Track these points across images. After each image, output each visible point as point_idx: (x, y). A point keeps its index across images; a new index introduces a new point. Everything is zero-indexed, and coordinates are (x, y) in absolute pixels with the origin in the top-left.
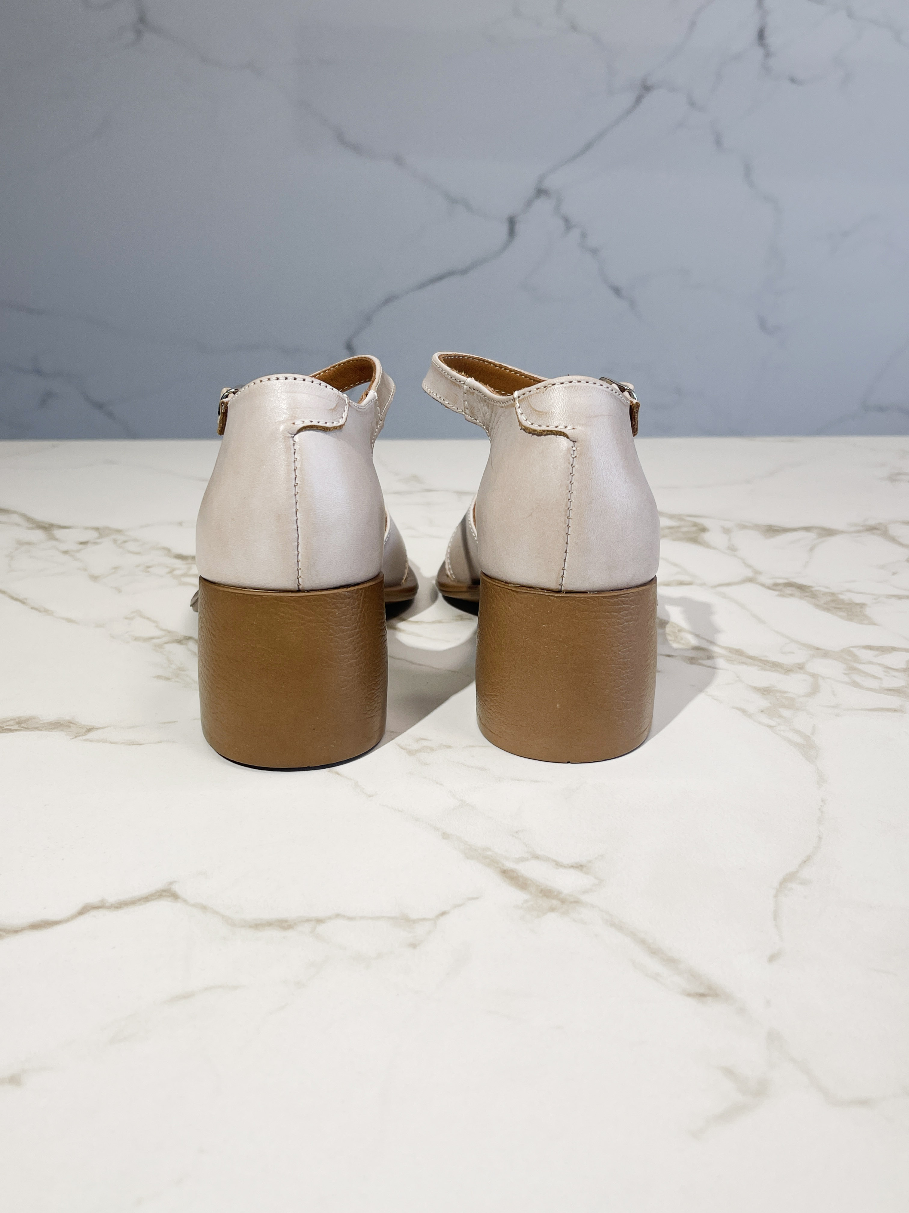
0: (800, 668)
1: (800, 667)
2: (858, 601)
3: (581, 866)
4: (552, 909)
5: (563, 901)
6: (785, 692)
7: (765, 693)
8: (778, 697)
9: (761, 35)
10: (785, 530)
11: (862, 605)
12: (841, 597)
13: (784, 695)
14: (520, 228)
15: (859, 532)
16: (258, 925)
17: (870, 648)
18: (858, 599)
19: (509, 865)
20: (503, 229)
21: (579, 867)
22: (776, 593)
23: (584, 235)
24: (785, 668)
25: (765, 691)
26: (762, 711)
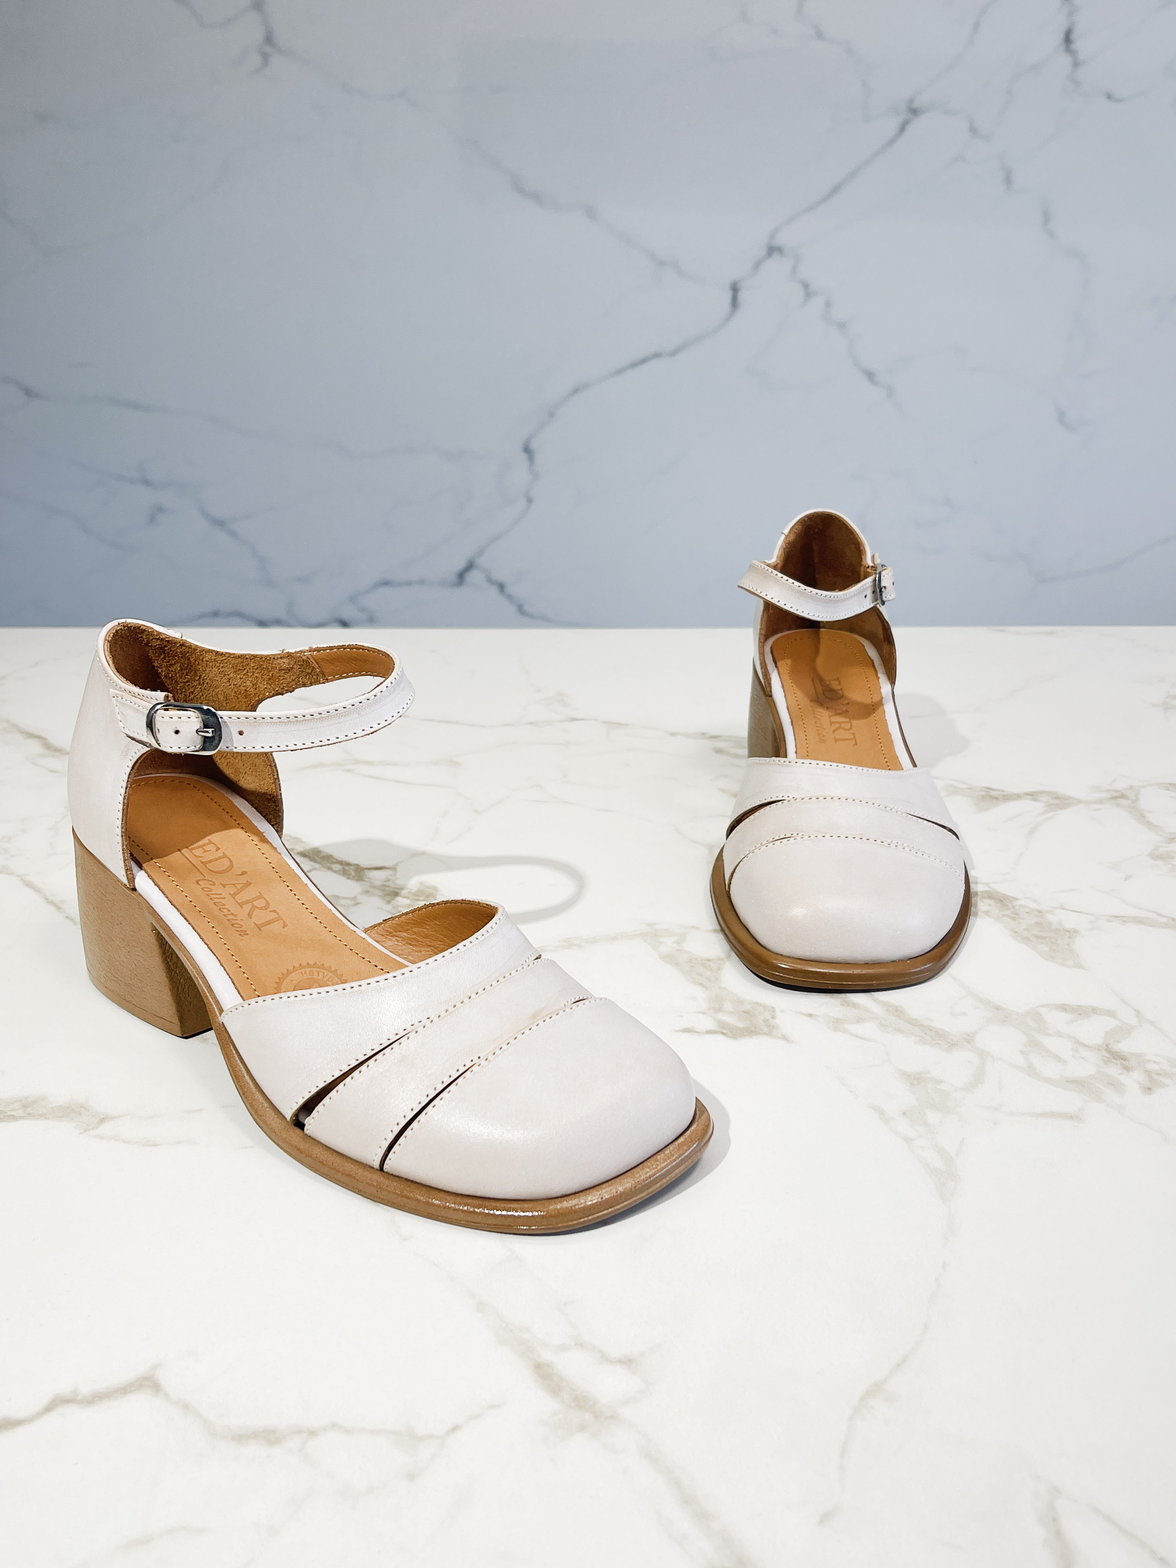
0: (968, 1042)
1: (969, 1039)
2: (1068, 926)
3: (630, 1360)
4: (582, 1428)
5: (597, 1416)
6: (940, 1082)
7: (915, 1082)
8: (929, 1091)
9: (1068, 38)
10: (1008, 797)
11: (1072, 933)
12: (1050, 917)
13: (938, 1087)
14: (745, 296)
15: (1100, 801)
16: (242, 1437)
17: (1064, 1008)
18: (1070, 921)
19: (547, 1356)
20: (724, 298)
21: (627, 1362)
23: (828, 305)
24: (949, 1040)
25: (915, 1080)
26: (904, 1113)
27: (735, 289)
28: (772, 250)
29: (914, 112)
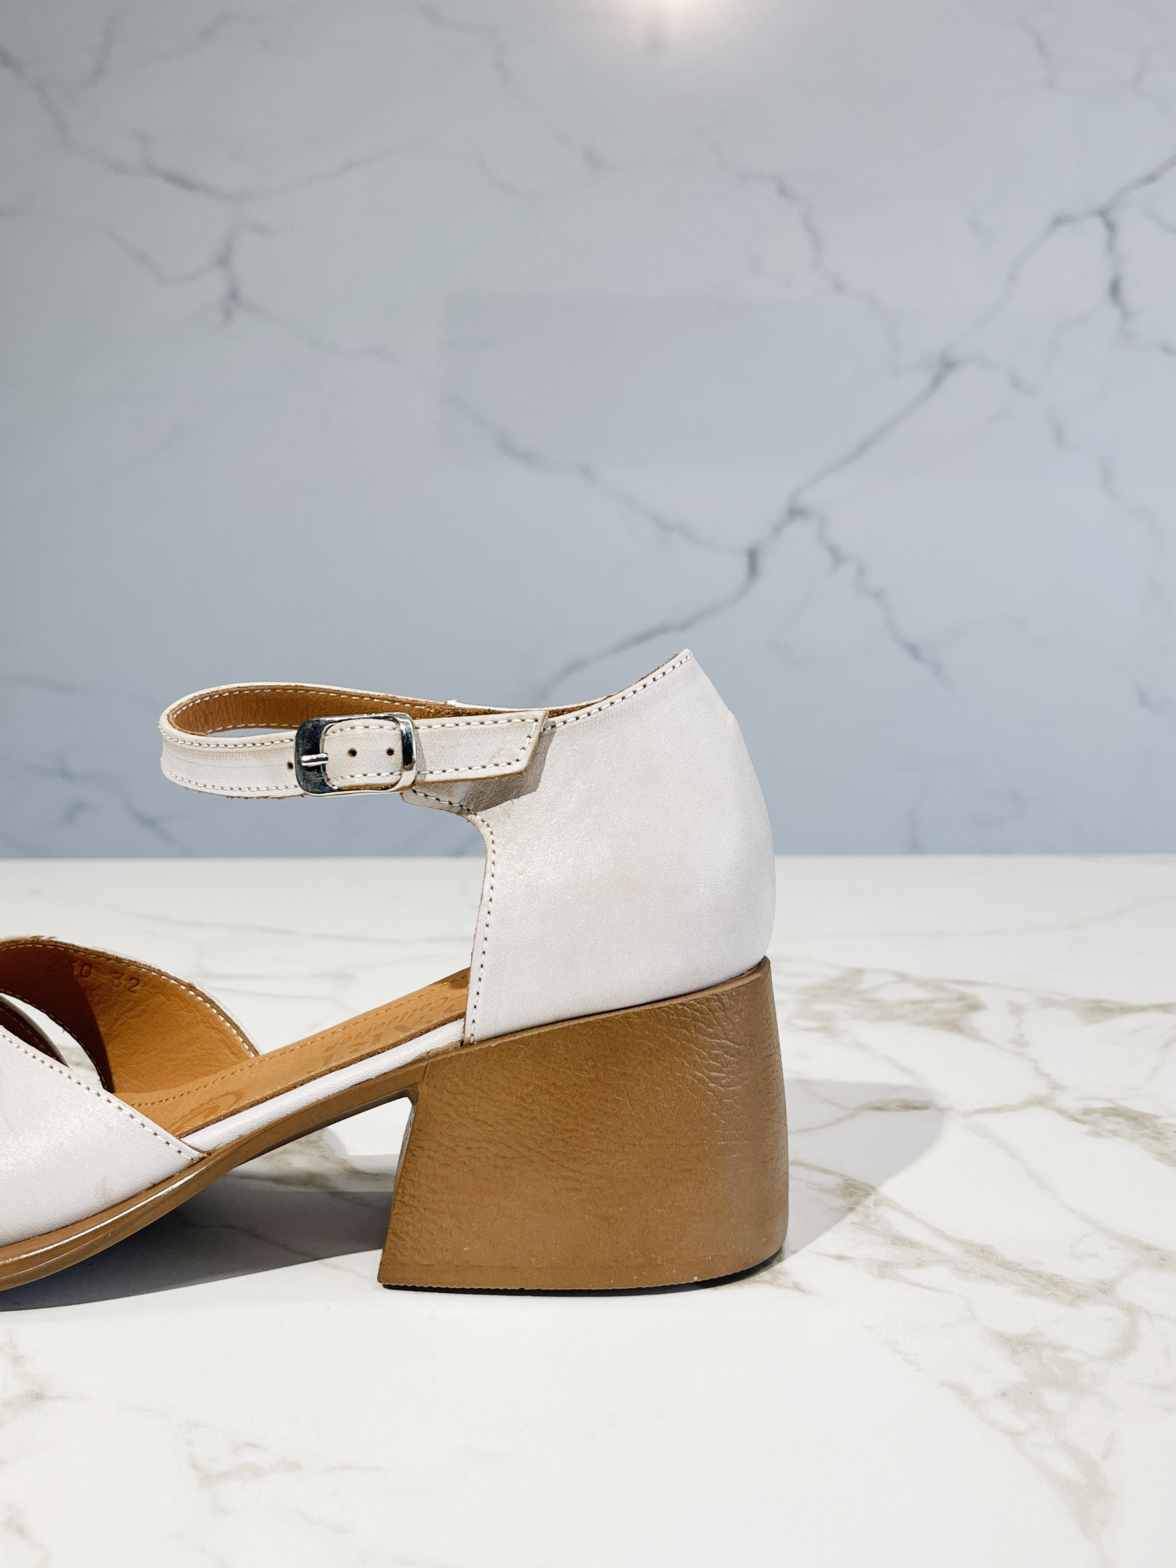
0: (1105, 1292)
1: (1106, 1289)
6: (1062, 1348)
7: (1020, 1348)
8: (1045, 1361)
9: (1115, 289)
10: (1125, 1010)
13: (1060, 1355)
14: (764, 563)
20: (741, 565)
22: (1085, 1128)
23: (861, 572)
24: (1073, 1291)
25: (1019, 1345)
26: (1003, 1394)
27: (753, 556)
28: (795, 512)
29: (947, 365)
